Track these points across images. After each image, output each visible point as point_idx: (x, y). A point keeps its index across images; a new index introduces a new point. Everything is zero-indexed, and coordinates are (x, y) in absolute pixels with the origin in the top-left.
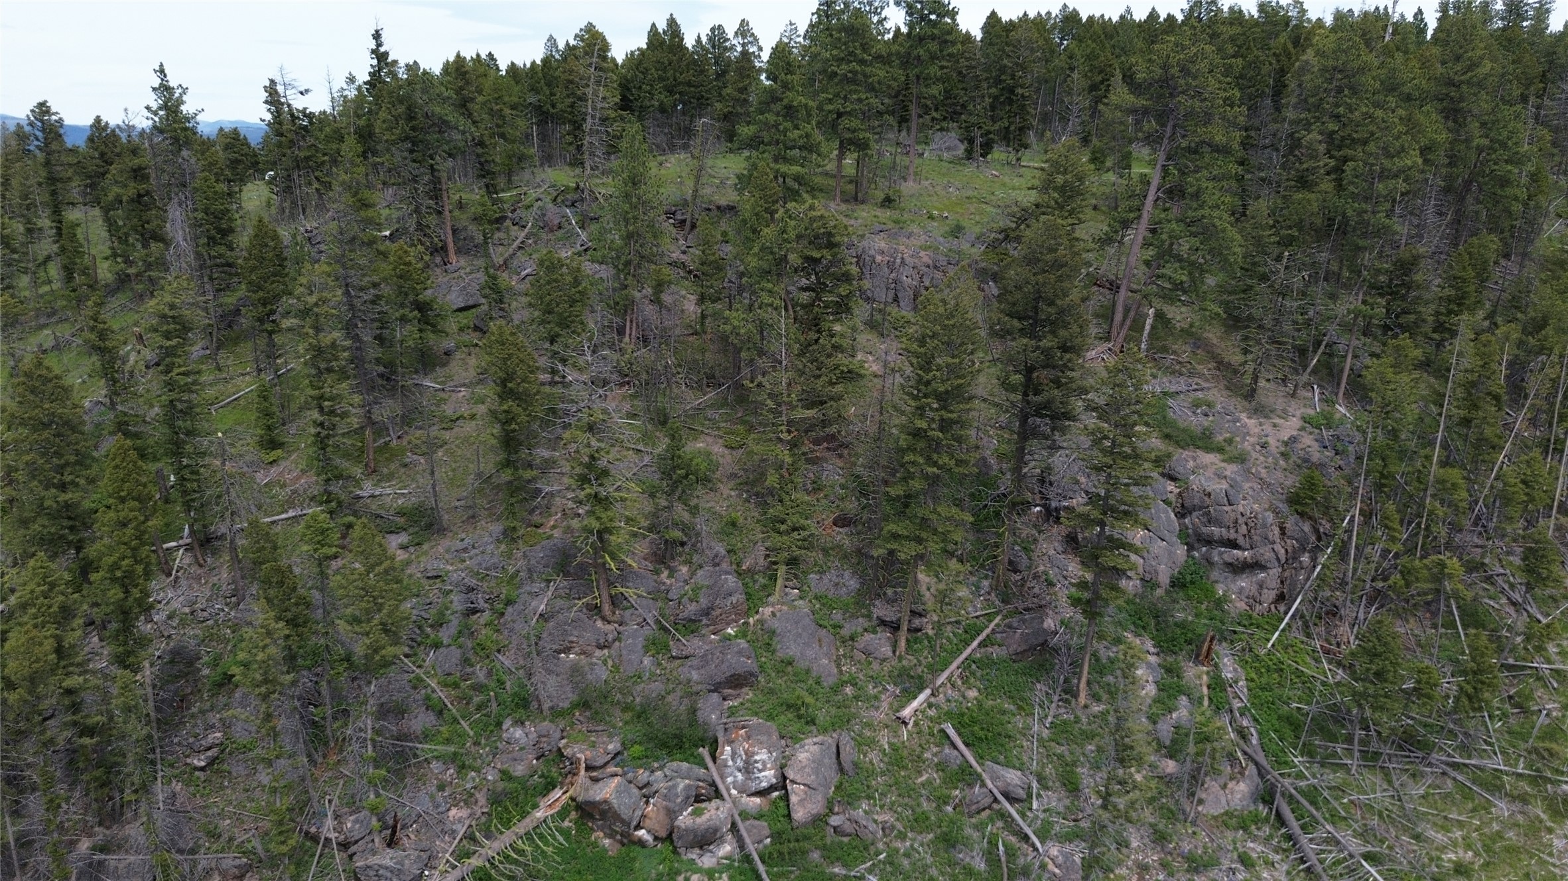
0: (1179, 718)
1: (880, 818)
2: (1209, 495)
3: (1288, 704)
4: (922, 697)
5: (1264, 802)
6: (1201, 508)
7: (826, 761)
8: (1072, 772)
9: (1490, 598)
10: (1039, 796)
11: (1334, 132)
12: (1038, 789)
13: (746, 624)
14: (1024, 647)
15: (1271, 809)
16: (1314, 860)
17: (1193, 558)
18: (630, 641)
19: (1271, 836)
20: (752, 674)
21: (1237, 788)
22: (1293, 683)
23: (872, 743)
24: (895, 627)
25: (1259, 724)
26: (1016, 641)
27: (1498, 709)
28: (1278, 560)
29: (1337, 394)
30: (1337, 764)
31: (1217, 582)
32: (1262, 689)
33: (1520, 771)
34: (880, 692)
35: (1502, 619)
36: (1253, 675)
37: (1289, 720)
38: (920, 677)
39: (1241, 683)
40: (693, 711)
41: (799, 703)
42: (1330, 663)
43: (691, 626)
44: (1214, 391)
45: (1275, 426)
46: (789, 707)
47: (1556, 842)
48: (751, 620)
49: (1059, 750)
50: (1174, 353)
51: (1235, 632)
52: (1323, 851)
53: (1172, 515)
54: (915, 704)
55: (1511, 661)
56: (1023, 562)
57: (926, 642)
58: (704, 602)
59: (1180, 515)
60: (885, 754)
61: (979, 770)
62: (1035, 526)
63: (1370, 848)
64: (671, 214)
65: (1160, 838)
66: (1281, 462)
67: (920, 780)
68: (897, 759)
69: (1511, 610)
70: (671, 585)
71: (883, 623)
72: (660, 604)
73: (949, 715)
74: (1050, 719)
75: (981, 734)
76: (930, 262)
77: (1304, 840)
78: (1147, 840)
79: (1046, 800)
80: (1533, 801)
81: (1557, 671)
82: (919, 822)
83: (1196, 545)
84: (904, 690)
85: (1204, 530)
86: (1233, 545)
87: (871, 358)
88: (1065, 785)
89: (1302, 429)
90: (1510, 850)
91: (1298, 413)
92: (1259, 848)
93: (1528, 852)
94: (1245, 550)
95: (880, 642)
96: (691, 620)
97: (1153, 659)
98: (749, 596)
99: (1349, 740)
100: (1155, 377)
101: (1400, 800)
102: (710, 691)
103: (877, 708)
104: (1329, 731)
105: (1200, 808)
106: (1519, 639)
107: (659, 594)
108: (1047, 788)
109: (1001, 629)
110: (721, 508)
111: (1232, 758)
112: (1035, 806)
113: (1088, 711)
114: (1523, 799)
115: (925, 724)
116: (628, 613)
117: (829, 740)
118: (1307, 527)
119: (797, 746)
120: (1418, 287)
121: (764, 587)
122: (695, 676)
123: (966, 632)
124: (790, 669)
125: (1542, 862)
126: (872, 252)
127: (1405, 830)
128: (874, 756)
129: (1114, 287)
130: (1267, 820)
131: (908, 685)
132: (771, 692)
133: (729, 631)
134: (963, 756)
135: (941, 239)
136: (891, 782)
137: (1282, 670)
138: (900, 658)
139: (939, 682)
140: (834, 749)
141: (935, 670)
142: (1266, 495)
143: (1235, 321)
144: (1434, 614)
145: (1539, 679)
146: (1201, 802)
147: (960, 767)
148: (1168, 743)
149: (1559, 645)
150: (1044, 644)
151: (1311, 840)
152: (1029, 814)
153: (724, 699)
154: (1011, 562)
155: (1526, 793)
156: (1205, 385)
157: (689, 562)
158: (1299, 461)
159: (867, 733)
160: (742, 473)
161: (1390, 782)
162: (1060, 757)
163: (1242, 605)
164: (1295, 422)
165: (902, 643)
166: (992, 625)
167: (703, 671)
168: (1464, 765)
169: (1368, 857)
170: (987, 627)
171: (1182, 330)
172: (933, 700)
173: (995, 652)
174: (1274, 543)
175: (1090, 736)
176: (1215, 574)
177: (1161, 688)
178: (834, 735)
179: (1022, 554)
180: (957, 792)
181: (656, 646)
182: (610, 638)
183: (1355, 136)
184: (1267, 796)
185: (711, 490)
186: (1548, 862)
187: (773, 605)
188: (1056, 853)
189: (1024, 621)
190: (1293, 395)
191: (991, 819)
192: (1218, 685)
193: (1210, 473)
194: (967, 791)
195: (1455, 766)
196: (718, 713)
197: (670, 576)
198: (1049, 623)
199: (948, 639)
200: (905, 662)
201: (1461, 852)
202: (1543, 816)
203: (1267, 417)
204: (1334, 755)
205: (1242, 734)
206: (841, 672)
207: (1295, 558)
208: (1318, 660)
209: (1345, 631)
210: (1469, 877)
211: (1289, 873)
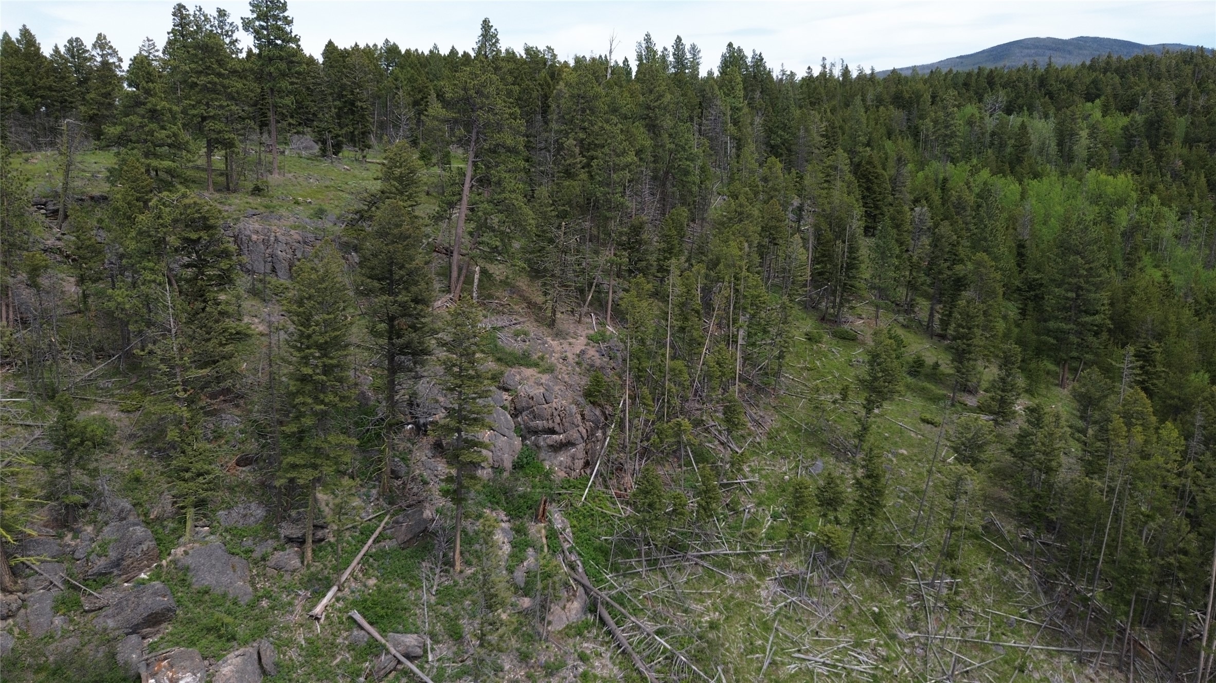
0: (528, 565)
2: (532, 398)
4: (330, 594)
5: (591, 611)
6: (528, 408)
7: (249, 668)
8: (456, 624)
9: (709, 442)
10: (432, 650)
11: (583, 140)
12: (432, 645)
13: (160, 566)
14: (410, 536)
15: (596, 616)
16: (626, 644)
17: (527, 445)
18: (37, 605)
19: (598, 635)
20: (169, 610)
21: (572, 607)
22: (601, 523)
23: (290, 643)
24: (301, 542)
25: (582, 556)
26: (403, 534)
27: (722, 514)
28: (582, 438)
29: (606, 319)
30: (634, 573)
31: (544, 460)
32: (582, 531)
33: (738, 552)
34: (293, 598)
35: (717, 454)
36: (575, 523)
37: (600, 549)
38: (327, 578)
39: (567, 530)
40: (112, 656)
41: (219, 624)
42: (622, 504)
43: (102, 579)
44: (528, 324)
45: (570, 344)
46: (209, 630)
47: (762, 593)
48: (164, 562)
49: (444, 610)
50: (498, 298)
51: (560, 494)
52: (631, 637)
53: (509, 417)
54: (325, 601)
55: (725, 481)
56: (403, 470)
57: (329, 549)
58: (113, 555)
59: (514, 416)
60: (302, 649)
61: (383, 641)
62: (409, 440)
63: (659, 626)
64: (41, 205)
65: (524, 658)
66: (577, 369)
67: (334, 663)
68: (313, 650)
69: (721, 448)
70: (77, 545)
71: (290, 540)
72: (66, 565)
73: (354, 604)
74: (435, 588)
75: (382, 612)
76: (300, 239)
77: (618, 632)
78: (515, 662)
79: (438, 651)
80: (747, 569)
81: (750, 483)
83: (528, 436)
84: (315, 592)
85: (532, 424)
86: (552, 431)
87: (257, 320)
88: (451, 636)
89: (588, 344)
90: (739, 605)
91: (584, 334)
92: (591, 646)
93: (748, 604)
94: (560, 434)
95: (290, 557)
96: (101, 574)
97: (505, 525)
98: (159, 541)
99: (639, 554)
100: (486, 317)
101: (673, 588)
102: (127, 634)
103: (292, 613)
104: (626, 551)
105: (549, 628)
106: (728, 466)
107: (64, 556)
108: (438, 642)
109: (390, 526)
110: (123, 467)
111: (566, 585)
112: (430, 659)
113: (464, 575)
114: (742, 570)
115: (335, 617)
116: (31, 580)
117: (250, 650)
118: (598, 412)
119: (221, 662)
120: (645, 243)
121: (174, 531)
122: (111, 623)
123: (362, 534)
124: (207, 597)
126: (248, 233)
127: (679, 607)
128: (293, 653)
129: (449, 252)
130: (594, 624)
131: (317, 587)
132: (190, 621)
133: (143, 576)
134: (369, 633)
135: (307, 220)
136: (309, 671)
137: (593, 515)
139: (343, 579)
140: (256, 657)
141: (339, 570)
142: (569, 393)
143: (536, 273)
144: (679, 459)
145: (741, 489)
146: (549, 623)
147: (367, 643)
148: (523, 585)
149: (750, 466)
150: (425, 530)
151: (623, 630)
152: (427, 666)
153: (144, 638)
154: (393, 472)
155: (743, 565)
156: (521, 320)
157: (94, 522)
158: (588, 367)
159: (285, 635)
160: (141, 433)
161: (666, 578)
162: (446, 615)
163: (562, 474)
164: (583, 340)
165: (309, 554)
166: (383, 524)
167: (119, 618)
168: (707, 555)
169: (659, 633)
170: (378, 526)
171: (501, 281)
172: (339, 594)
173: (387, 545)
174: (578, 426)
175: (465, 594)
176: (542, 455)
177: (514, 545)
178: (255, 644)
179: (401, 463)
180: (367, 664)
181: (65, 605)
182: (14, 607)
183: (596, 142)
184: (592, 608)
185: (110, 452)
186: (758, 607)
187: (185, 545)
189: (408, 516)
190: (579, 322)
191: (397, 678)
192: (552, 534)
193: (531, 382)
194: (375, 661)
195: (702, 557)
196: (139, 651)
197: (75, 538)
198: (427, 514)
199: (348, 543)
200: (313, 569)
201: (712, 614)
202: (754, 578)
203: (565, 339)
204: (631, 567)
205: (572, 567)
206: (256, 590)
207: (593, 435)
208: (614, 503)
209: (628, 480)
210: (718, 630)
211: (611, 658)
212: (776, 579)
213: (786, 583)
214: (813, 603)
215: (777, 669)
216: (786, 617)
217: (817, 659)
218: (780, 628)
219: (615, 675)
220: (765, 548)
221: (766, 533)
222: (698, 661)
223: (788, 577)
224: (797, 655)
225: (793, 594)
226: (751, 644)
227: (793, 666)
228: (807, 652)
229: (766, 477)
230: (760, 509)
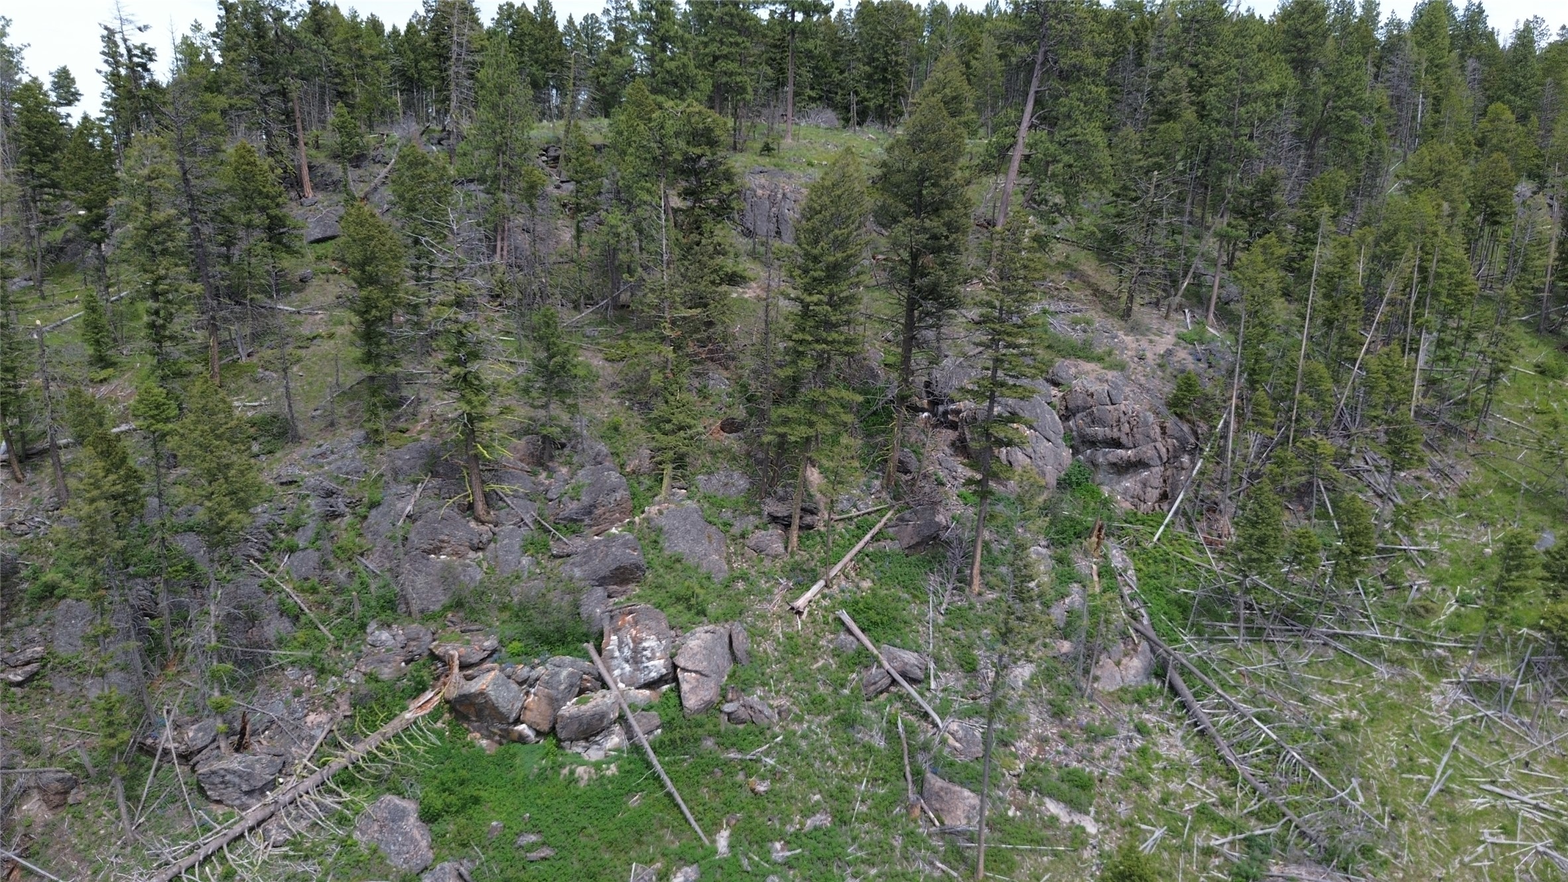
0: (1072, 602)
1: (775, 703)
2: (1092, 396)
3: (1175, 590)
4: (815, 588)
5: (1157, 676)
6: (1084, 409)
7: (719, 648)
8: (969, 654)
9: (1359, 491)
10: (936, 677)
12: (936, 670)
13: (632, 523)
14: (917, 539)
15: (1164, 682)
16: (1207, 723)
17: (1078, 461)
18: (508, 541)
19: (1165, 707)
20: (639, 569)
21: (1131, 664)
22: (1179, 572)
23: (765, 634)
24: (786, 524)
25: (1149, 607)
26: (909, 535)
27: (1372, 586)
28: (1160, 458)
29: (1206, 317)
30: (1225, 640)
31: (1101, 484)
32: (1151, 577)
33: (1396, 638)
34: (773, 586)
35: (1369, 509)
36: (1142, 566)
37: (1178, 604)
38: (813, 570)
39: (1130, 572)
40: (577, 606)
41: (689, 594)
42: (1212, 553)
43: (572, 526)
44: (1092, 313)
45: (1151, 341)
46: (679, 598)
47: (1434, 698)
48: (637, 519)
49: (954, 634)
50: (1052, 281)
51: (1123, 528)
52: (1214, 715)
53: (1057, 417)
54: (809, 595)
55: (1380, 545)
56: (913, 465)
57: (818, 539)
58: (585, 500)
59: (1065, 418)
60: (779, 644)
61: (876, 652)
62: (924, 431)
65: (1058, 713)
66: (1159, 373)
67: (815, 666)
68: (792, 647)
69: (1378, 501)
70: (550, 485)
71: (774, 519)
72: (538, 504)
73: (844, 604)
74: (944, 606)
75: (877, 618)
77: (1197, 705)
78: (1045, 716)
79: (944, 680)
80: (1410, 664)
81: (1424, 551)
82: (816, 705)
84: (798, 583)
85: (1089, 431)
86: (1117, 444)
88: (962, 666)
89: (1176, 344)
90: (1392, 707)
91: (1172, 331)
92: (1154, 718)
93: (1409, 708)
94: (1129, 449)
95: (772, 539)
96: (571, 520)
97: (1045, 551)
98: (634, 496)
99: (1235, 618)
101: (1285, 669)
102: (593, 586)
103: (770, 602)
104: (1215, 612)
105: (1095, 685)
107: (537, 495)
108: (945, 670)
109: (893, 523)
110: (603, 414)
111: (1125, 636)
112: (933, 686)
113: (982, 598)
114: (1402, 663)
115: (819, 614)
116: (503, 514)
117: (721, 629)
118: (1186, 428)
119: (688, 634)
121: (650, 488)
122: (577, 572)
123: (858, 528)
124: (678, 565)
125: (1422, 716)
127: (1292, 695)
128: (767, 646)
130: (1159, 692)
131: (801, 578)
132: (660, 586)
133: (614, 530)
134: (858, 640)
136: (786, 668)
137: (1168, 561)
138: (792, 554)
139: (832, 574)
140: (727, 638)
141: (828, 563)
142: (1146, 398)
144: (1307, 508)
145: (1408, 559)
146: (1096, 679)
147: (857, 651)
149: (1424, 530)
150: (935, 538)
151: (1204, 705)
152: (927, 694)
153: (610, 595)
154: (901, 464)
155: (1403, 657)
156: (1083, 307)
157: (569, 463)
158: (1175, 373)
159: (760, 624)
160: (623, 382)
161: (1275, 654)
162: (956, 640)
163: (1127, 506)
164: (1170, 339)
165: (794, 539)
166: (884, 520)
167: (587, 568)
168: (1344, 635)
169: (1260, 717)
170: (879, 521)
171: (1059, 263)
172: (826, 591)
173: (888, 546)
174: (1155, 441)
175: (984, 622)
176: (1100, 477)
177: (1055, 576)
178: (727, 625)
179: (912, 456)
180: (854, 675)
181: (536, 546)
182: (486, 539)
184: (1159, 671)
185: (591, 398)
186: (1425, 715)
187: (659, 505)
188: (956, 728)
189: (916, 514)
190: (1167, 317)
191: (889, 700)
192: (1106, 572)
193: (1091, 378)
194: (864, 673)
195: (1335, 636)
196: (603, 607)
197: (549, 476)
198: (940, 518)
199: (841, 535)
200: (797, 558)
201: (1347, 712)
202: (1421, 677)
203: (1143, 334)
204: (1222, 632)
205: (1134, 616)
206: (732, 569)
207: (1176, 457)
208: (1202, 552)
209: (1225, 523)
210: (1356, 732)
211: (1183, 738)
212: (1459, 683)
213: (1477, 691)
214: (1522, 723)
215: (1453, 800)
216: (1472, 734)
217: (1525, 799)
218: (1461, 747)
219: (1188, 760)
220: (1444, 640)
221: (1445, 621)
222: (1319, 766)
223: (1480, 683)
224: (1488, 787)
225: (1488, 707)
226: (1411, 759)
227: (1480, 800)
228: (1506, 786)
229: (1451, 547)
230: (1439, 589)
